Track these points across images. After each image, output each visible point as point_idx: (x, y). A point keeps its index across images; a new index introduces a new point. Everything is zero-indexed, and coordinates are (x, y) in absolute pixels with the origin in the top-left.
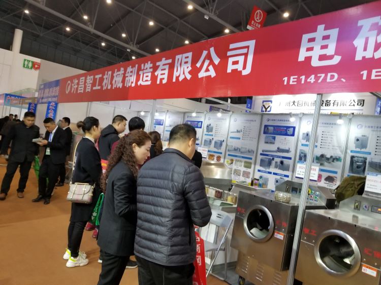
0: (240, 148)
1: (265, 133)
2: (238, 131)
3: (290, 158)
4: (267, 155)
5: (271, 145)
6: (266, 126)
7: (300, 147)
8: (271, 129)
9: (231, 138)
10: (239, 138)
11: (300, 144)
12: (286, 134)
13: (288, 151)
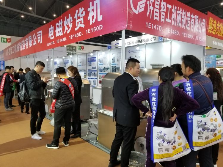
0: (82, 69)
1: (88, 61)
2: (80, 62)
3: (96, 71)
4: (90, 71)
5: (90, 66)
6: (88, 58)
7: (98, 66)
8: (90, 59)
9: (79, 66)
10: (81, 65)
11: (98, 65)
12: (94, 61)
13: (95, 68)
